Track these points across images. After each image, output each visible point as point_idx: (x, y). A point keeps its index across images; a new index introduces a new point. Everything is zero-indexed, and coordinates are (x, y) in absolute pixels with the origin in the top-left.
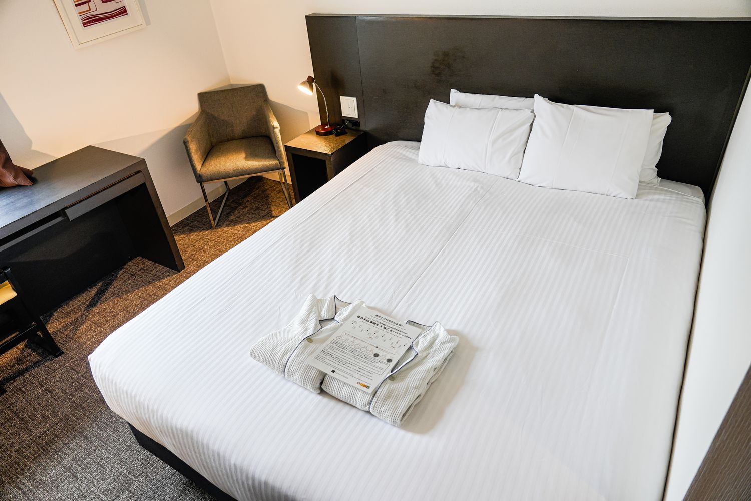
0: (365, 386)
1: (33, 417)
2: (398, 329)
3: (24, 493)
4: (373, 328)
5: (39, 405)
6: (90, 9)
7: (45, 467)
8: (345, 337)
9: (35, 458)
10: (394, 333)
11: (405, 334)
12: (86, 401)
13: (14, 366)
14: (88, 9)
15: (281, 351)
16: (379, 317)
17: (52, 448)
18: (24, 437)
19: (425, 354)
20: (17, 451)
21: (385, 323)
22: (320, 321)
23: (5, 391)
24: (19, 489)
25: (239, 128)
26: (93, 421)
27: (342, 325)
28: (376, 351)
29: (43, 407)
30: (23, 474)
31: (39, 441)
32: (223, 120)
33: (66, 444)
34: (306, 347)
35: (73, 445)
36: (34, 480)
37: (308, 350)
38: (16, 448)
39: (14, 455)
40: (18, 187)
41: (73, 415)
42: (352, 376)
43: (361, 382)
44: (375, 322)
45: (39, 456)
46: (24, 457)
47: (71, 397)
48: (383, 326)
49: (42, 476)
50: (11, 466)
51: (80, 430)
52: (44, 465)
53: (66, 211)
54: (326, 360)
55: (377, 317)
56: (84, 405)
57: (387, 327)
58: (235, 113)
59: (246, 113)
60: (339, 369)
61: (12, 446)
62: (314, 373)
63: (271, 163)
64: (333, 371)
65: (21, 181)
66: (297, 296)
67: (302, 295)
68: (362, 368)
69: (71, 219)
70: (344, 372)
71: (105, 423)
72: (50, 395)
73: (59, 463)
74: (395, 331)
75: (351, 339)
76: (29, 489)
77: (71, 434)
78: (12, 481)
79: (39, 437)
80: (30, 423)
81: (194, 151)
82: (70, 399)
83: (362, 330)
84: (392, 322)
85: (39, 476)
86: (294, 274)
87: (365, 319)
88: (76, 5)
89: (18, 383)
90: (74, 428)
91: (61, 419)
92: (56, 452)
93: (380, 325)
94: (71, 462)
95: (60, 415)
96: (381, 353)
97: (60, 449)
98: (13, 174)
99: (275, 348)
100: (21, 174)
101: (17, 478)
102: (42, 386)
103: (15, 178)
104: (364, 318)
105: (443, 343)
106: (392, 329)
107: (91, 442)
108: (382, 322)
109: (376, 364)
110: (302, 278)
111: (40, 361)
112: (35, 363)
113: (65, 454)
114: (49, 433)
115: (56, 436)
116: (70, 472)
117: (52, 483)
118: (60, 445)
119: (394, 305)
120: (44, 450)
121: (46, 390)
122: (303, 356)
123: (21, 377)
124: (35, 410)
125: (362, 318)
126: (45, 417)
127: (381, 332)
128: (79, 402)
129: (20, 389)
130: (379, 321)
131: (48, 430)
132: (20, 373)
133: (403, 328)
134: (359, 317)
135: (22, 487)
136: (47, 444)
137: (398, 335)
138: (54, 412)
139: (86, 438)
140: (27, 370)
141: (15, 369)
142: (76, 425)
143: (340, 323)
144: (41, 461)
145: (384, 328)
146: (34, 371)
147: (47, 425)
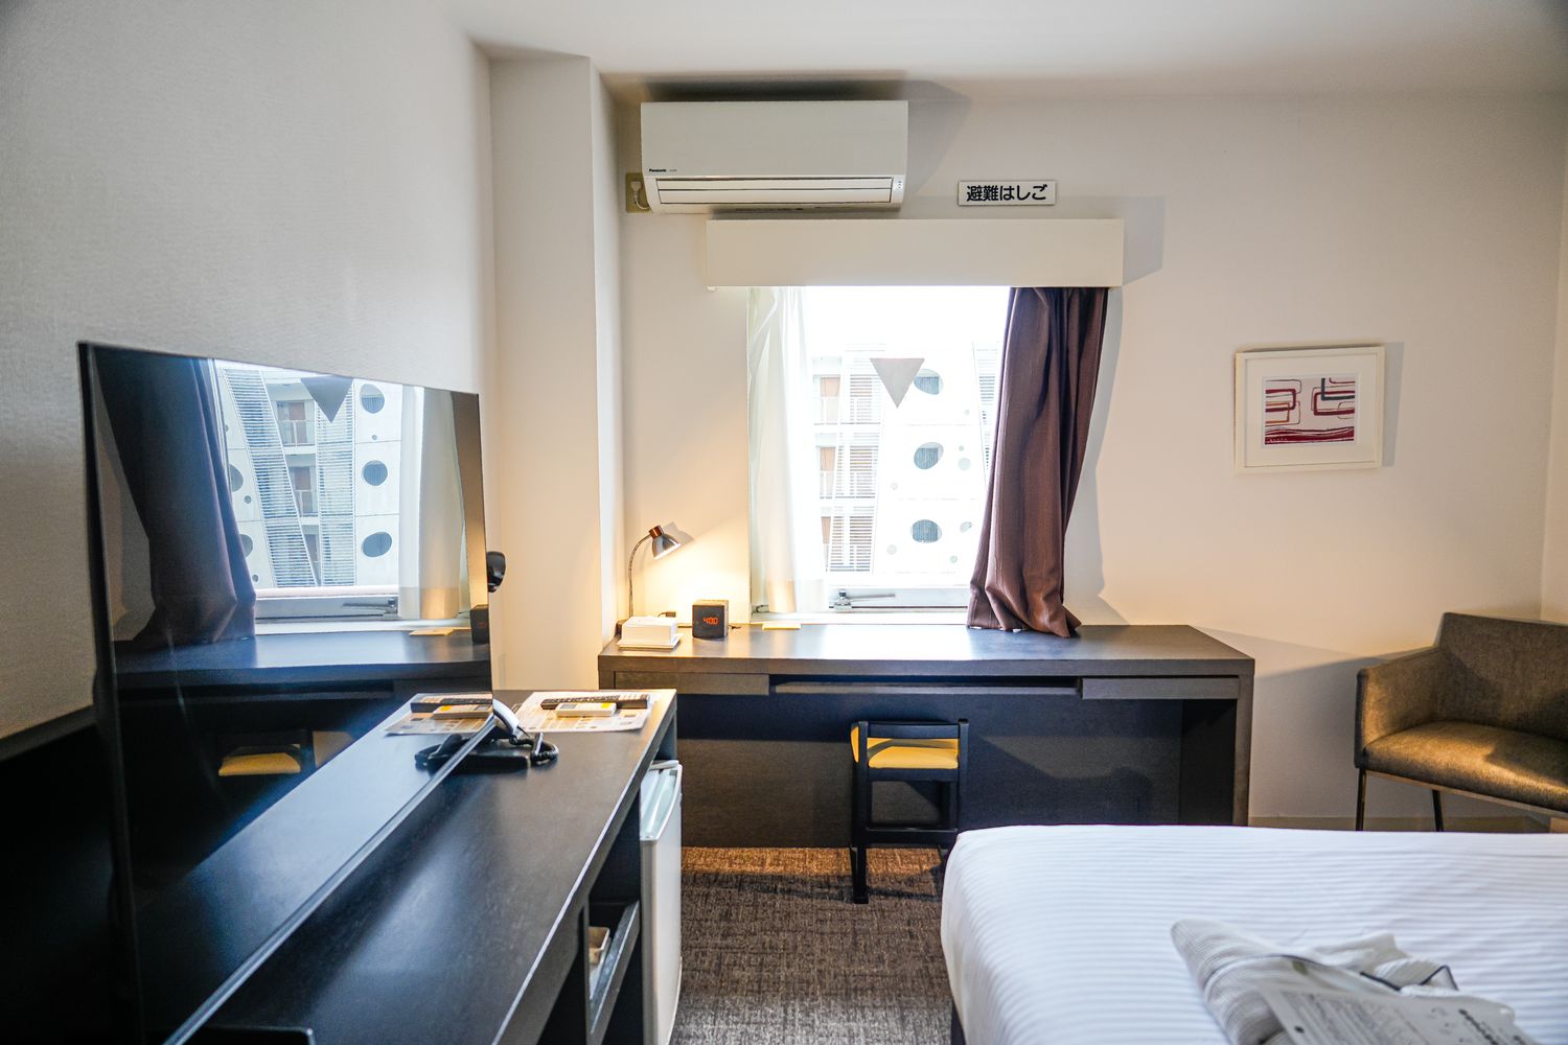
1: (868, 949)
3: (785, 1019)
5: (887, 941)
6: (1288, 420)
7: (830, 1012)
9: (830, 994)
12: (942, 978)
13: (900, 882)
14: (1285, 419)
17: (856, 998)
18: (841, 962)
20: (820, 971)
23: (867, 903)
24: (786, 1012)
25: (1512, 706)
26: (928, 1007)
29: (889, 947)
30: (802, 1000)
31: (852, 979)
32: (1481, 680)
33: (874, 1007)
34: (1279, 967)
35: (881, 1014)
36: (808, 1015)
37: (1280, 975)
38: (823, 967)
39: (814, 973)
40: (1050, 633)
41: (913, 982)
45: (836, 995)
46: (821, 983)
47: (929, 960)
49: (819, 1018)
50: (801, 981)
51: (904, 1005)
52: (832, 1009)
53: (1085, 681)
54: (1303, 1010)
56: (935, 981)
58: (1518, 672)
59: (1545, 682)
60: (1311, 1029)
61: (821, 961)
62: (1258, 1010)
63: (1550, 787)
64: (1299, 1030)
65: (1058, 627)
69: (1085, 697)
71: (940, 1020)
72: (907, 940)
73: (848, 1020)
75: (1399, 1024)
76: (793, 1020)
77: (891, 1000)
78: (786, 997)
79: (854, 976)
80: (860, 954)
81: (1373, 700)
82: (925, 961)
83: (1447, 1032)
85: (816, 1016)
87: (1475, 1024)
88: (1268, 410)
89: (888, 903)
90: (899, 996)
91: (896, 976)
92: (857, 1006)
94: (861, 1030)
95: (899, 969)
97: (863, 1007)
98: (1052, 612)
100: (1062, 618)
101: (794, 998)
102: (909, 925)
103: (1052, 619)
104: (1476, 1021)
107: (904, 1028)
111: (932, 896)
112: (924, 895)
113: (864, 1017)
114: (869, 980)
115: (873, 988)
116: (849, 1041)
117: (821, 1036)
118: (867, 1000)
120: (846, 994)
121: (910, 932)
122: (1262, 976)
123: (897, 900)
124: (878, 943)
125: (1469, 1018)
126: (880, 959)
128: (932, 972)
129: (883, 911)
131: (871, 976)
132: (900, 895)
135: (790, 1011)
136: (856, 990)
138: (895, 961)
139: (903, 1019)
140: (910, 896)
141: (897, 887)
142: (905, 995)
144: (833, 1002)
146: (914, 902)
147: (875, 970)
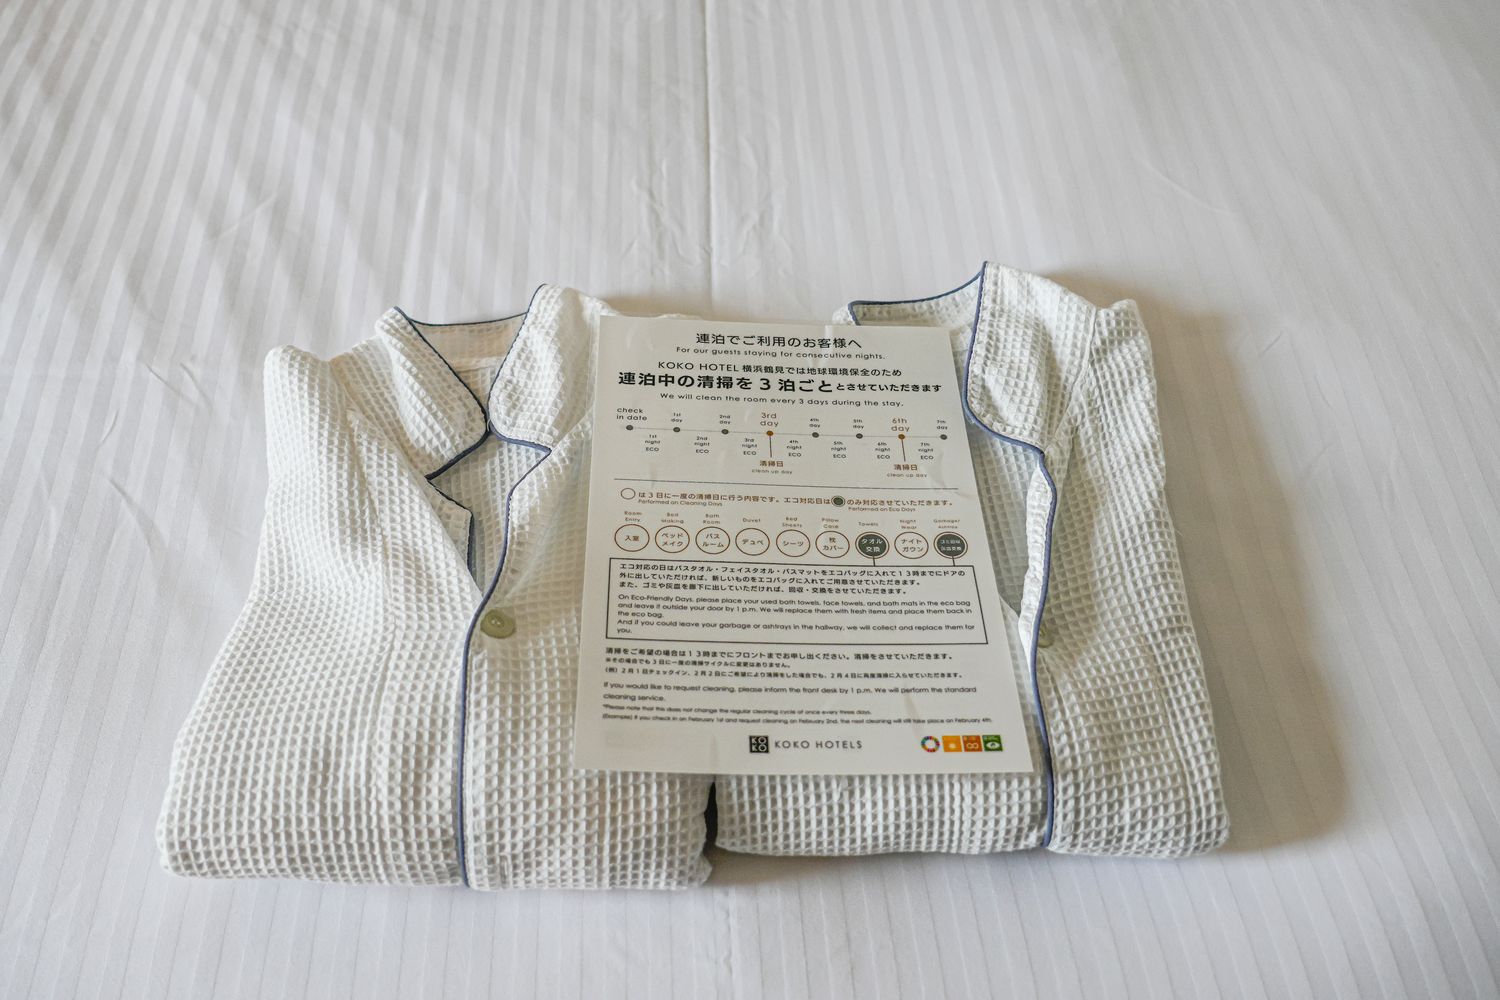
0: (972, 744)
2: (839, 364)
4: (745, 411)
8: (652, 517)
10: (846, 395)
11: (898, 381)
15: (382, 770)
16: (719, 339)
19: (1062, 437)
21: (774, 363)
22: (429, 478)
27: (579, 455)
28: (853, 524)
34: (512, 679)
37: (540, 689)
42: (863, 717)
43: (939, 731)
44: (725, 373)
48: (774, 378)
54: (673, 699)
55: (711, 346)
57: (796, 378)
60: (773, 716)
62: (653, 803)
64: (759, 745)
66: (173, 390)
67: (198, 371)
68: (877, 651)
70: (810, 718)
74: (846, 380)
75: (693, 517)
83: (702, 444)
84: (793, 341)
86: (72, 274)
87: (667, 380)
93: (755, 378)
96: (887, 526)
99: (323, 769)
104: (658, 372)
105: (1099, 355)
106: (828, 378)
108: (753, 361)
109: (911, 593)
110: (134, 284)
119: (697, 258)
122: (539, 743)
125: (649, 379)
127: (793, 415)
130: (740, 361)
133: (865, 351)
134: (628, 378)
137: (868, 394)
143: (560, 451)
145: (787, 385)
